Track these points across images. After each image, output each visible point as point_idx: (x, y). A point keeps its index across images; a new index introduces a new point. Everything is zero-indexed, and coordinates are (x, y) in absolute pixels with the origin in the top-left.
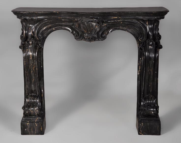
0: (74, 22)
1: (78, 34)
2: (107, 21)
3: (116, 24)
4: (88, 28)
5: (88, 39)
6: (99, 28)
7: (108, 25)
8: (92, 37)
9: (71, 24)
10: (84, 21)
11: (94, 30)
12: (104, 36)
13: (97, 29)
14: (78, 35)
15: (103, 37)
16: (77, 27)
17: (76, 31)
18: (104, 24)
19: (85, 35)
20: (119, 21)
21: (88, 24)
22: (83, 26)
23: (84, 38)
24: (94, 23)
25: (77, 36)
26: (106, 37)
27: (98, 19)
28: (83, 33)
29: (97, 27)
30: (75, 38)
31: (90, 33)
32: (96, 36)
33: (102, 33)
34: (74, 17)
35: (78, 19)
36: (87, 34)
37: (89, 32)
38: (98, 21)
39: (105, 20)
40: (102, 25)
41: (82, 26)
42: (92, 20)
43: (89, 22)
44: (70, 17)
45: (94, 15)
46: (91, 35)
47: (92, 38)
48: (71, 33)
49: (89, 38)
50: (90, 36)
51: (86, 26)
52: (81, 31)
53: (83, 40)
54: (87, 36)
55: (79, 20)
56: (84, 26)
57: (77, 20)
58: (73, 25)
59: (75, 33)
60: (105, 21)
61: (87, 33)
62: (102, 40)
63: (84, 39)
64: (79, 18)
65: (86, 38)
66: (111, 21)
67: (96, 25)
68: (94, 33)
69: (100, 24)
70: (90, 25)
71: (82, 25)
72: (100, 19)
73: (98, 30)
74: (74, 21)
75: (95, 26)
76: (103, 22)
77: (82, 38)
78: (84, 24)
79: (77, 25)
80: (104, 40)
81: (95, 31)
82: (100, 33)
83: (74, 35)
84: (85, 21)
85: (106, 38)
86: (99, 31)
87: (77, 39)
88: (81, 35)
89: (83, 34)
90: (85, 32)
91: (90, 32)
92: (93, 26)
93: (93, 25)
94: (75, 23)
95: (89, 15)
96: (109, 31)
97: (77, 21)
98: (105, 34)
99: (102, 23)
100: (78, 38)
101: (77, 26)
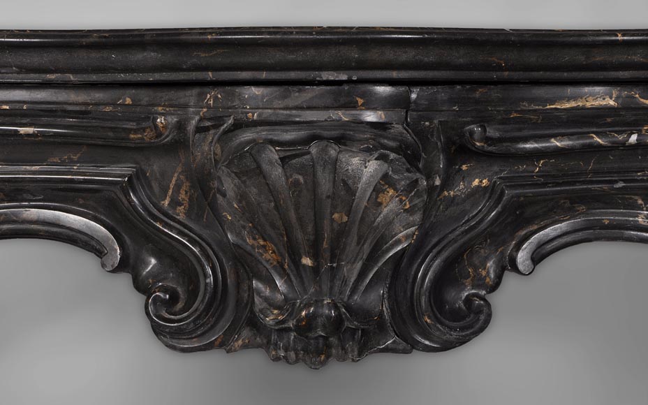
0: (141, 148)
1: (191, 278)
2: (500, 140)
3: (595, 172)
4: (292, 215)
5: (298, 328)
6: (417, 217)
7: (512, 182)
8: (339, 316)
9: (117, 171)
10: (247, 135)
11: (361, 240)
12: (468, 300)
13: (397, 226)
14: (192, 295)
15: (456, 315)
16: (175, 203)
17: (169, 253)
18: (467, 176)
19: (267, 292)
20: (634, 138)
21: (301, 170)
22: (242, 197)
23: (254, 323)
24: (369, 151)
25: (174, 298)
26: (489, 316)
27: (412, 115)
28: (245, 265)
29: (391, 204)
30: (157, 330)
31: (316, 270)
32: (376, 299)
33: (448, 276)
34: (145, 96)
35: (186, 106)
36: (289, 282)
37: (307, 261)
38: (409, 138)
39: (483, 121)
40: (446, 184)
41: (231, 194)
42: (343, 116)
43: (314, 149)
44: (98, 95)
45: (374, 55)
46: (325, 288)
47: (337, 324)
48: (115, 271)
49: (305, 328)
50: (318, 302)
51: (272, 191)
52: (224, 245)
53: (245, 346)
54: (288, 306)
55: (200, 130)
56: (253, 192)
57: (181, 126)
58: (130, 184)
59: (155, 275)
60: (488, 140)
61: (283, 274)
62: (446, 346)
63: (246, 333)
64: (201, 96)
65: (269, 320)
66: (547, 137)
67: (385, 177)
68: (359, 265)
69: (429, 177)
70: (315, 185)
71: (229, 185)
72: (431, 108)
73: (403, 237)
74: (148, 135)
75: (377, 190)
76: (460, 151)
77: (224, 324)
78: (259, 171)
79: (178, 187)
80: (462, 342)
81: (367, 248)
82: (427, 272)
83: (141, 286)
84: (263, 133)
85: (482, 329)
86: (416, 251)
87: (177, 333)
88: (218, 297)
89: (238, 285)
90: (268, 255)
91: (315, 256)
92: (351, 191)
93: (346, 187)
94: (155, 166)
95: (310, 54)
96: (518, 247)
97: (178, 144)
98: (479, 282)
99: (450, 162)
100: (186, 319)
101: (182, 196)
